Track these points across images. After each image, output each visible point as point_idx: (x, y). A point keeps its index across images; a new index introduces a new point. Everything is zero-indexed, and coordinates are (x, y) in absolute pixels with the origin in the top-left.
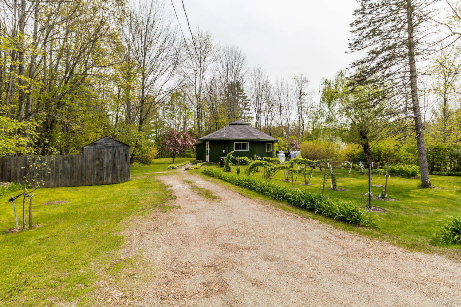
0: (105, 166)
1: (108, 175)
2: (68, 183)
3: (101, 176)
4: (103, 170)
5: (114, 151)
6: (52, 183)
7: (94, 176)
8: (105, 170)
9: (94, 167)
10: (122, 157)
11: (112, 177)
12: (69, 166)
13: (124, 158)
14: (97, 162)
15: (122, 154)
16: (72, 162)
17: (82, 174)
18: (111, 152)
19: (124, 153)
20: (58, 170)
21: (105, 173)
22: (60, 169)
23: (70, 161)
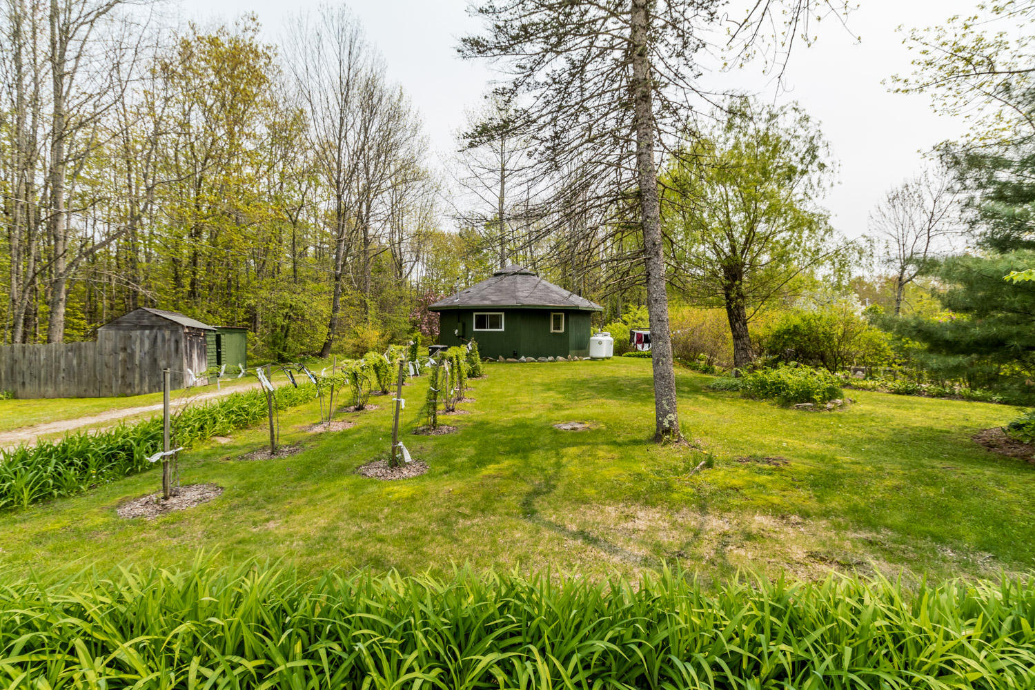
0: (137, 362)
1: (142, 379)
2: (74, 390)
3: (128, 381)
4: (133, 370)
5: (153, 335)
6: (50, 390)
7: (117, 381)
8: (137, 370)
9: (116, 364)
10: (169, 346)
11: (150, 383)
12: (75, 362)
13: (173, 348)
14: (121, 356)
15: (169, 340)
16: (80, 355)
17: (95, 376)
18: (148, 337)
19: (173, 339)
20: (59, 367)
21: (137, 376)
22: (63, 365)
23: (77, 353)
